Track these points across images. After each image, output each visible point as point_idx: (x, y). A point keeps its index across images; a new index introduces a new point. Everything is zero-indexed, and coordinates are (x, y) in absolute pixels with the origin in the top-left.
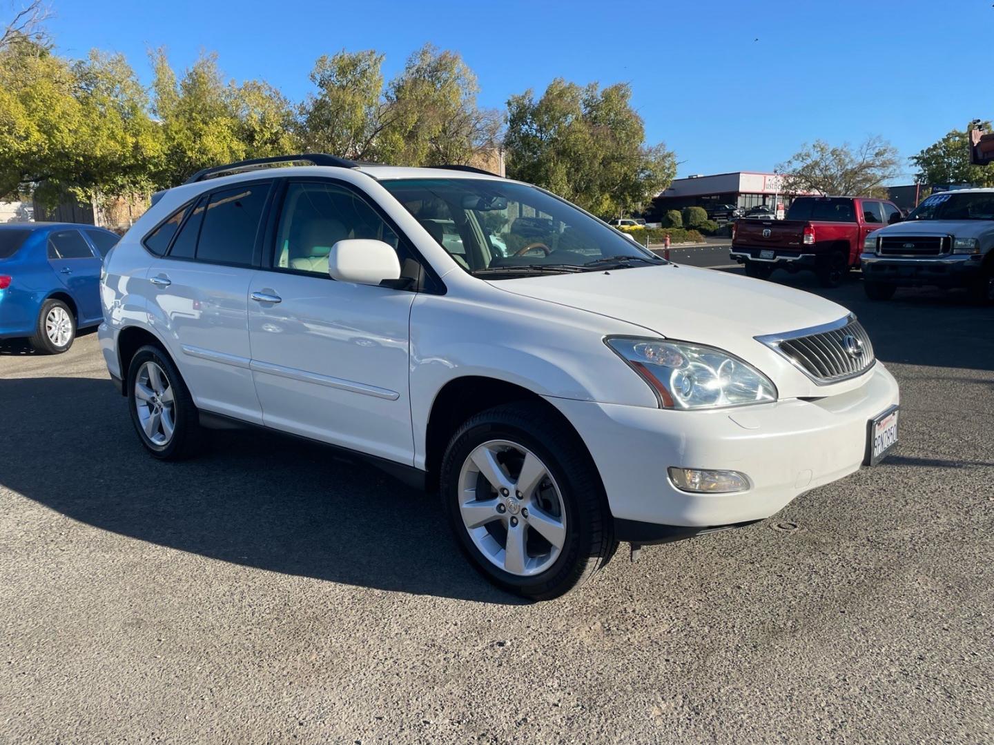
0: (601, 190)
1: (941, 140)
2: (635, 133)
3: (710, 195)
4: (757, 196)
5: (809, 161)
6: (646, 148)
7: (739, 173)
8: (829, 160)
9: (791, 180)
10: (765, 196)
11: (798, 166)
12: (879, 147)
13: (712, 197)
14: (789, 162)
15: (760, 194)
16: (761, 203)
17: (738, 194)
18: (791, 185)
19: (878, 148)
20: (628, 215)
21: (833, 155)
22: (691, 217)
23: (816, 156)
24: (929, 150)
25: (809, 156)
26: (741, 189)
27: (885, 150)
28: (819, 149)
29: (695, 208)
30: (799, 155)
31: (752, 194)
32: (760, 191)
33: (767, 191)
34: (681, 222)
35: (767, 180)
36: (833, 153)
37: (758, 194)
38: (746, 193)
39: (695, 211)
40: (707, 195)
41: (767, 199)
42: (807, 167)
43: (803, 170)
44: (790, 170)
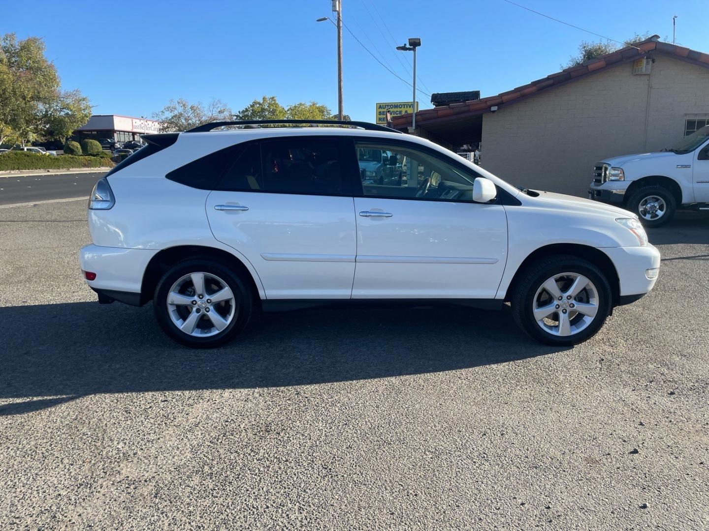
0: (27, 124)
1: (250, 106)
2: (50, 79)
3: (91, 131)
4: (128, 133)
5: (176, 112)
6: (63, 92)
7: (113, 116)
8: (190, 114)
9: (166, 125)
10: (134, 134)
11: (169, 115)
12: (221, 108)
13: (93, 133)
14: (162, 112)
15: (130, 132)
16: (131, 139)
17: (113, 131)
18: (165, 129)
19: (219, 108)
20: (29, 144)
21: (192, 110)
22: (89, 148)
23: (180, 109)
24: (243, 112)
25: (175, 109)
26: (116, 128)
27: (224, 110)
28: (182, 105)
29: (91, 140)
30: (168, 108)
31: (124, 132)
32: (129, 129)
33: (135, 130)
34: (81, 151)
35: (134, 122)
36: (192, 108)
37: (129, 132)
38: (120, 131)
39: (91, 143)
40: (87, 131)
41: (136, 136)
42: (175, 116)
43: (172, 118)
44: (163, 117)
